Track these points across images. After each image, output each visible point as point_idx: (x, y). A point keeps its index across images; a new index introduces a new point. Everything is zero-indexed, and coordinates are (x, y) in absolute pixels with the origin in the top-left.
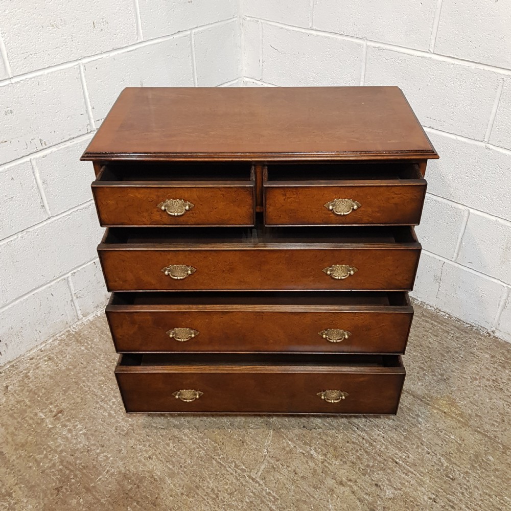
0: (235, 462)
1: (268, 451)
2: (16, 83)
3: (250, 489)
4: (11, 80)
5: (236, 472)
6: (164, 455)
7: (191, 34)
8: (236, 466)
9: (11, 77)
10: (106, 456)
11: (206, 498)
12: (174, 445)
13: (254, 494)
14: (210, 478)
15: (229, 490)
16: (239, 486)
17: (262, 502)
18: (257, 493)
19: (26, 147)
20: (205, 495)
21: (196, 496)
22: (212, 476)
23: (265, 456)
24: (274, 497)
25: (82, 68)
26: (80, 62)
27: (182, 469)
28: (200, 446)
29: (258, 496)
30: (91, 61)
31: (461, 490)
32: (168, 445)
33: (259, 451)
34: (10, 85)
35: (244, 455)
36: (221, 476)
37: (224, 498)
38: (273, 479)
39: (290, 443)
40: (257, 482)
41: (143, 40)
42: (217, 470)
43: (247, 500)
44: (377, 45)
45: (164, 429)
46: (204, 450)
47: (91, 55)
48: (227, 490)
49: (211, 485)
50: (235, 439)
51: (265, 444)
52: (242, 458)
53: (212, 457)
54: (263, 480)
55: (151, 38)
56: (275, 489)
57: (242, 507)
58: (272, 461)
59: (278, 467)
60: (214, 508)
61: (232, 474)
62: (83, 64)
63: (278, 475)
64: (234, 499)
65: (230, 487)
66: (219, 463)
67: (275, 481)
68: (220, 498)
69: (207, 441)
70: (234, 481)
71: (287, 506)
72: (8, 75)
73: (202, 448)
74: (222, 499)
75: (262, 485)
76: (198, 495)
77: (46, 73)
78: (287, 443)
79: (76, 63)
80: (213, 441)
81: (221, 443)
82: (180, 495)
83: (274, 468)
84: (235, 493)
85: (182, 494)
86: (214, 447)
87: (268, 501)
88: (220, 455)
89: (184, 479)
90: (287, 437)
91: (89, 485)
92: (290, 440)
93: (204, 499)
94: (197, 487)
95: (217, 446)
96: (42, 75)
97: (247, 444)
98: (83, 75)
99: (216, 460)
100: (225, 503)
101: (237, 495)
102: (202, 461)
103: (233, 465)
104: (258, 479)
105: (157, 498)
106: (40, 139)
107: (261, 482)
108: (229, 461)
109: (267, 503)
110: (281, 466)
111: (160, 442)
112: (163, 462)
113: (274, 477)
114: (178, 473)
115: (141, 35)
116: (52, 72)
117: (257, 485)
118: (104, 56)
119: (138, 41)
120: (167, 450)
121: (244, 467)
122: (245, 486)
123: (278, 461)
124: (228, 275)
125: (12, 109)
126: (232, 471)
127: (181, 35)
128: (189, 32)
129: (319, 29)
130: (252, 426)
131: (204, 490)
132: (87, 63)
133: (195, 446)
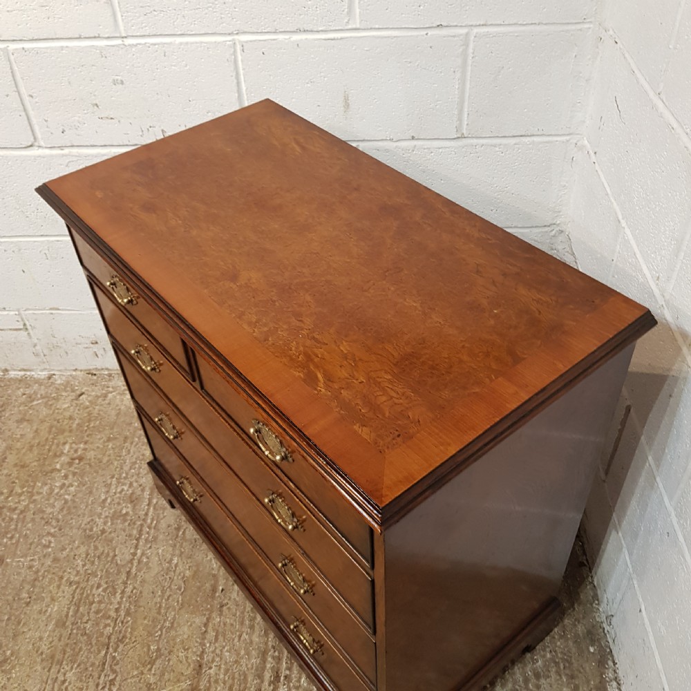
2: (129, 45)
4: (125, 40)
5: (103, 688)
6: (82, 594)
7: (467, 34)
8: (112, 681)
9: (124, 35)
11: (49, 682)
12: (102, 593)
19: (141, 134)
20: (52, 679)
21: (46, 669)
22: (82, 666)
25: (239, 47)
26: (236, 37)
27: (74, 627)
28: (116, 620)
30: (255, 41)
32: (99, 587)
34: (123, 46)
35: (132, 677)
36: (88, 676)
41: (358, 26)
42: (93, 664)
45: (117, 565)
46: (113, 629)
47: (256, 31)
49: (70, 674)
50: (149, 649)
52: (127, 679)
53: (108, 645)
55: (377, 26)
61: (98, 685)
62: (240, 41)
66: (105, 659)
69: (127, 622)
72: (120, 33)
73: (115, 624)
77: (177, 42)
79: (229, 38)
80: (132, 628)
81: (134, 640)
82: (39, 652)
85: (42, 654)
86: (124, 637)
88: (116, 652)
89: (62, 639)
94: (58, 662)
95: (127, 638)
96: (170, 43)
98: (240, 58)
99: (107, 653)
102: (97, 638)
103: (112, 677)
106: (163, 131)
108: (114, 667)
111: (97, 576)
112: (72, 601)
114: (66, 628)
115: (358, 16)
116: (187, 43)
118: (281, 37)
119: (350, 27)
120: (91, 591)
125: (123, 80)
127: (444, 32)
128: (464, 31)
131: (59, 671)
132: (247, 42)
133: (114, 614)
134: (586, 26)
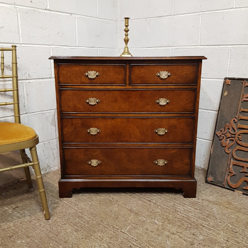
0: (113, 226)
1: (131, 221)
2: (23, 46)
3: (121, 236)
4: (21, 45)
5: (113, 229)
6: (73, 223)
7: (97, 49)
8: (113, 227)
9: (21, 43)
10: (40, 224)
11: (96, 240)
12: (79, 219)
13: (124, 238)
14: (99, 232)
15: (109, 237)
16: (115, 235)
17: (128, 241)
18: (125, 238)
19: (22, 75)
20: (96, 239)
21: (90, 239)
22: (100, 231)
23: (130, 223)
24: (135, 240)
25: (51, 49)
26: (51, 46)
27: (83, 228)
28: (93, 220)
29: (126, 239)
30: (55, 47)
31: (241, 237)
32: (75, 219)
33: (126, 221)
34: (20, 46)
35: (117, 223)
36: (105, 231)
37: (106, 240)
38: (134, 232)
39: (143, 218)
40: (125, 233)
41: (78, 46)
42: (103, 229)
43: (120, 241)
44: (176, 47)
45: (74, 213)
46: (96, 221)
47: (56, 45)
48: (108, 237)
49: (99, 235)
50: (113, 217)
51: (130, 219)
52: (117, 224)
53: (100, 224)
54: (128, 232)
55: (81, 46)
56: (136, 236)
57: (117, 243)
58: (134, 225)
59: (137, 227)
60: (101, 244)
61: (111, 230)
62: (52, 47)
63: (137, 231)
64: (112, 240)
65: (110, 235)
66: (104, 226)
67: (135, 233)
68: (104, 240)
69: (97, 218)
70: (112, 233)
71: (143, 243)
72: (20, 42)
73: (94, 220)
74: (105, 240)
75: (128, 235)
76: (91, 238)
77: (36, 46)
78: (142, 218)
79: (49, 46)
80: (101, 218)
81: (105, 218)
82: (81, 239)
83: (135, 228)
84: (113, 238)
85: (82, 238)
86: (101, 220)
87: (131, 241)
88: (104, 223)
89: (84, 232)
90: (142, 216)
91: (29, 235)
92: (143, 217)
93: (95, 240)
94: (91, 235)
95: (103, 220)
96: (34, 47)
97: (119, 219)
98: (51, 52)
99: (102, 225)
100: (107, 242)
101: (114, 238)
102: (94, 225)
103: (112, 227)
104: (126, 232)
105: (67, 240)
106: (29, 74)
107: (128, 233)
108: (109, 225)
109: (131, 242)
110: (138, 227)
111: (71, 218)
112: (72, 226)
113: (135, 231)
114: (81, 230)
115: (77, 43)
116: (38, 47)
117: (126, 235)
118: (61, 47)
119: (76, 45)
120: (75, 221)
121: (118, 228)
122: (118, 235)
123: (137, 225)
124: (114, 104)
125: (19, 57)
126: (111, 229)
127: (93, 48)
128: (97, 48)
129: (151, 47)
130: (122, 212)
131: (95, 236)
132: (53, 48)
133: (90, 219)
134: (116, 49)
